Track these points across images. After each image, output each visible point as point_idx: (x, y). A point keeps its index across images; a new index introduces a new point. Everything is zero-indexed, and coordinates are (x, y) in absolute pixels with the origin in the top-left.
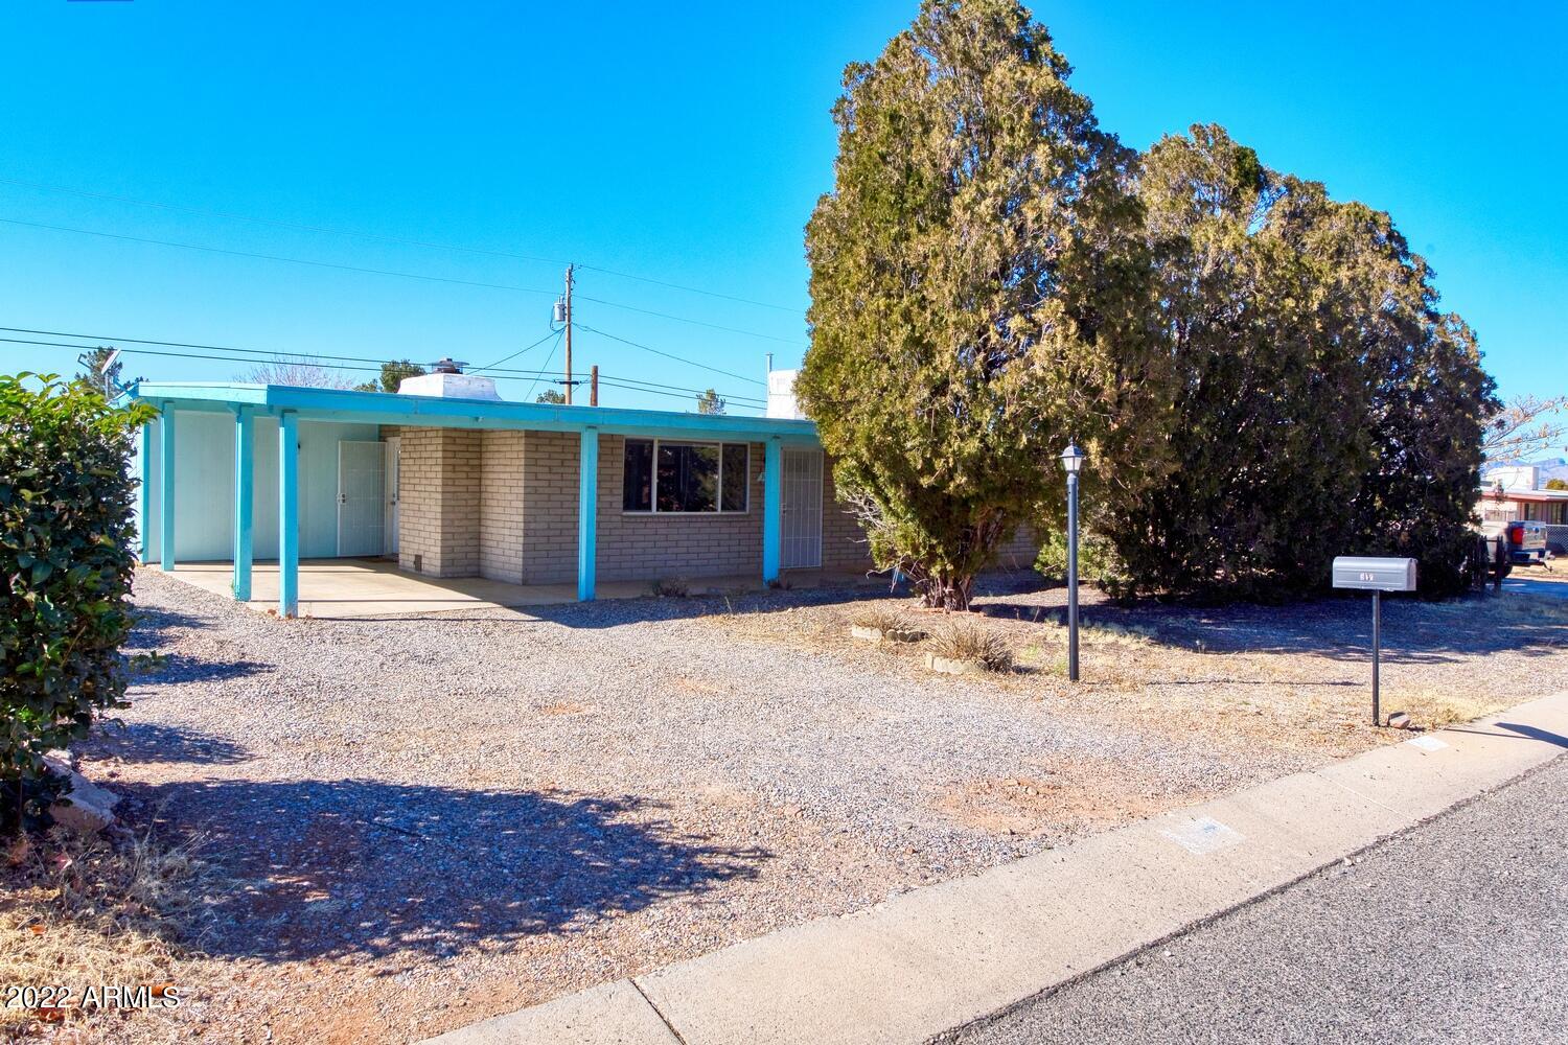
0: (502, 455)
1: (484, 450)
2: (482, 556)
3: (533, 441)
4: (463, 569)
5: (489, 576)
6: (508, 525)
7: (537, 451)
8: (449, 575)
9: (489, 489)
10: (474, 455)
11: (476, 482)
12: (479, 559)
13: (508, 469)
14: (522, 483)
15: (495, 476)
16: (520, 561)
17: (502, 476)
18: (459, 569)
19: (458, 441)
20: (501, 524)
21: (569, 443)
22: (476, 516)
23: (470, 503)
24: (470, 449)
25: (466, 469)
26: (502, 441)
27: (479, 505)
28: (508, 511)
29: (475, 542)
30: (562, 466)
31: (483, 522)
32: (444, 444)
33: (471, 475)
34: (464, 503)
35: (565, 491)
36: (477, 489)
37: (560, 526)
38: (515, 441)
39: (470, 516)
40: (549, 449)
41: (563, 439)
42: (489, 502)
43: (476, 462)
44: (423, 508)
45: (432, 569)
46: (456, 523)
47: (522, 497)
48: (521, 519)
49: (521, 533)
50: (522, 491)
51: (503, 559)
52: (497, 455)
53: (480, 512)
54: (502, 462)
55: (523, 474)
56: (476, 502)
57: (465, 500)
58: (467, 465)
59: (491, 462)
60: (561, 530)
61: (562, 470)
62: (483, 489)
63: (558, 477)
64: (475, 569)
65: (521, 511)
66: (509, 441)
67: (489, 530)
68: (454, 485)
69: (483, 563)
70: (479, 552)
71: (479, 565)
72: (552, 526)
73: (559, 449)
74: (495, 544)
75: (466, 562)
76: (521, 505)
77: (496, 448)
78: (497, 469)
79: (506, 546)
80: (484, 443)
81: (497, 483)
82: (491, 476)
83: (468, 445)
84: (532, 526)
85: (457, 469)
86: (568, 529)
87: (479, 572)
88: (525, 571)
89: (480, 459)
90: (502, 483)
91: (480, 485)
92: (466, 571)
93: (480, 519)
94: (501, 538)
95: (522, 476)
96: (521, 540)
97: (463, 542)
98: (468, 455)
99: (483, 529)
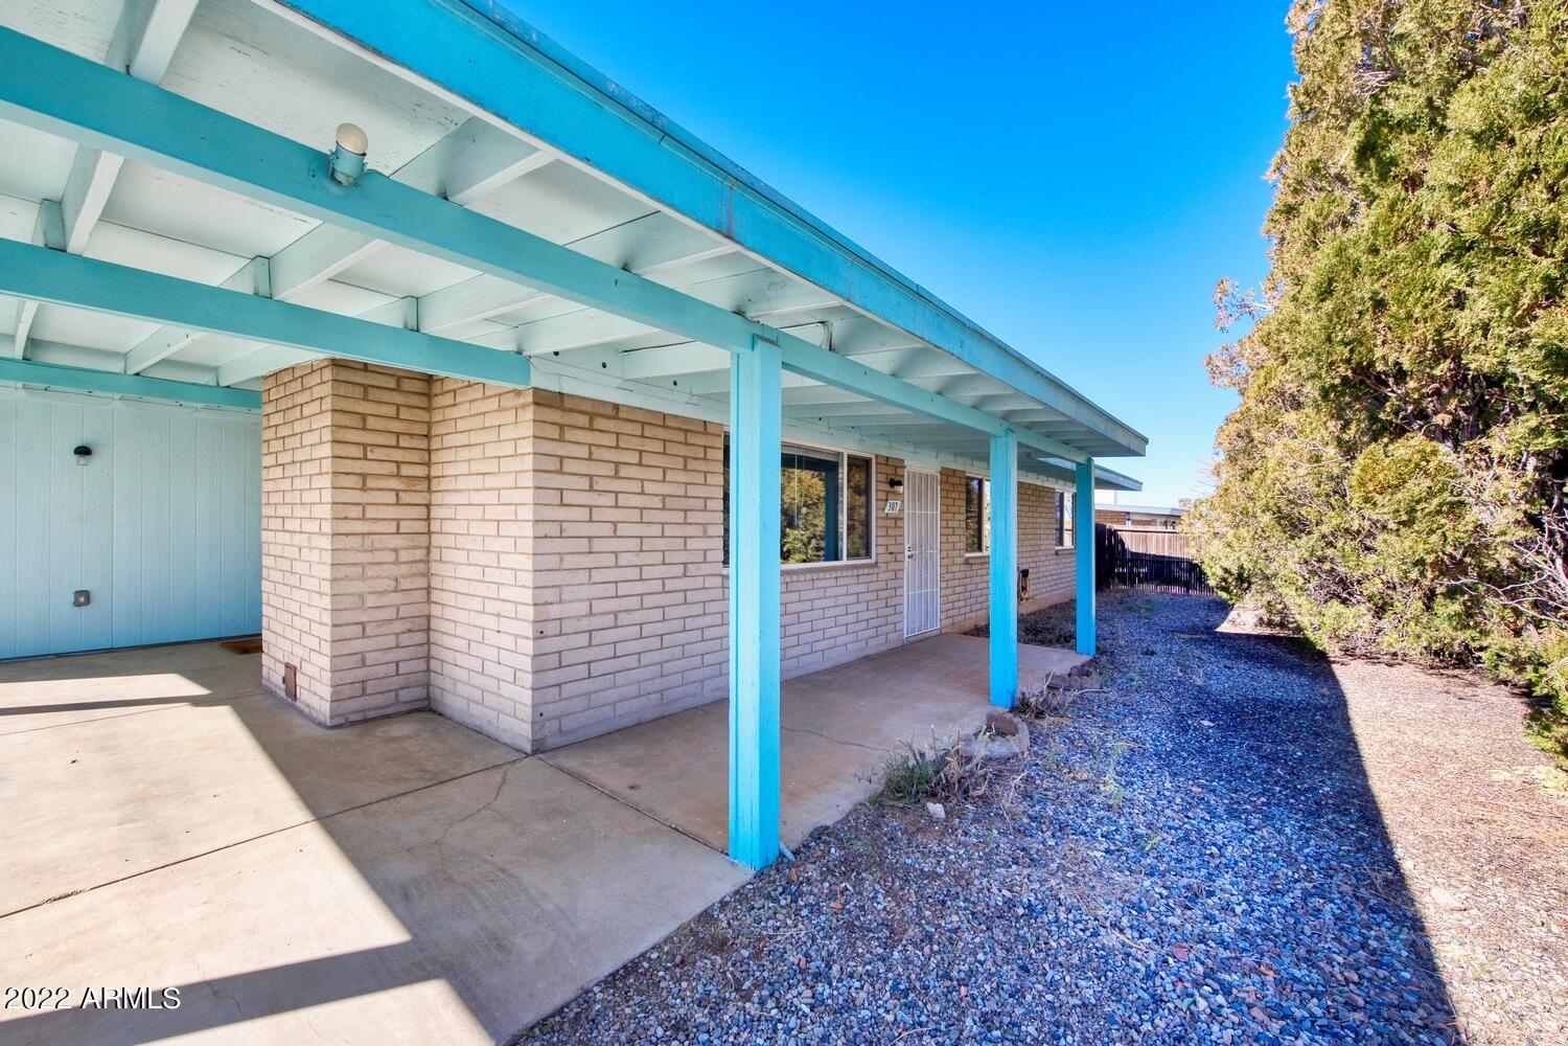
0: (476, 452)
1: (434, 446)
2: (434, 665)
3: (554, 415)
4: (389, 698)
5: (448, 711)
6: (492, 607)
7: (561, 440)
8: (353, 718)
9: (448, 527)
10: (415, 457)
11: (421, 512)
12: (428, 670)
13: (490, 482)
14: (527, 513)
15: (462, 498)
16: (527, 697)
17: (476, 498)
18: (379, 700)
19: (372, 423)
20: (476, 604)
21: (629, 428)
22: (421, 582)
23: (404, 556)
24: (404, 442)
25: (394, 483)
26: (477, 422)
27: (427, 561)
28: (492, 574)
29: (419, 638)
30: (616, 476)
31: (435, 596)
32: (336, 426)
33: (405, 498)
34: (389, 557)
35: (622, 530)
36: (421, 527)
37: (614, 605)
38: (510, 416)
39: (405, 584)
40: (589, 437)
41: (616, 418)
42: (448, 555)
43: (421, 471)
44: (299, 567)
45: (314, 702)
46: (371, 601)
47: (527, 545)
48: (527, 596)
49: (528, 630)
50: (528, 530)
51: (479, 680)
52: (465, 454)
53: (427, 575)
54: (475, 467)
55: (530, 492)
56: (420, 554)
57: (395, 550)
58: (398, 475)
59: (450, 470)
60: (615, 614)
61: (615, 485)
62: (435, 526)
63: (609, 500)
64: (419, 693)
65: (527, 579)
66: (491, 421)
67: (449, 613)
68: (363, 518)
69: (435, 679)
70: (428, 658)
71: (428, 685)
72: (598, 607)
73: (609, 440)
74: (461, 645)
75: (396, 682)
76: (527, 563)
77: (461, 439)
78: (462, 483)
79: (491, 654)
80: (436, 430)
81: (463, 513)
82: (450, 498)
83: (398, 435)
84: (555, 611)
85: (371, 483)
86: (627, 611)
87: (428, 698)
88: (539, 718)
89: (428, 464)
90: (476, 513)
91: (428, 519)
92: (397, 702)
93: (428, 589)
94: (476, 635)
95: (528, 496)
96: (528, 646)
97: (390, 641)
98: (398, 455)
99: (435, 610)
